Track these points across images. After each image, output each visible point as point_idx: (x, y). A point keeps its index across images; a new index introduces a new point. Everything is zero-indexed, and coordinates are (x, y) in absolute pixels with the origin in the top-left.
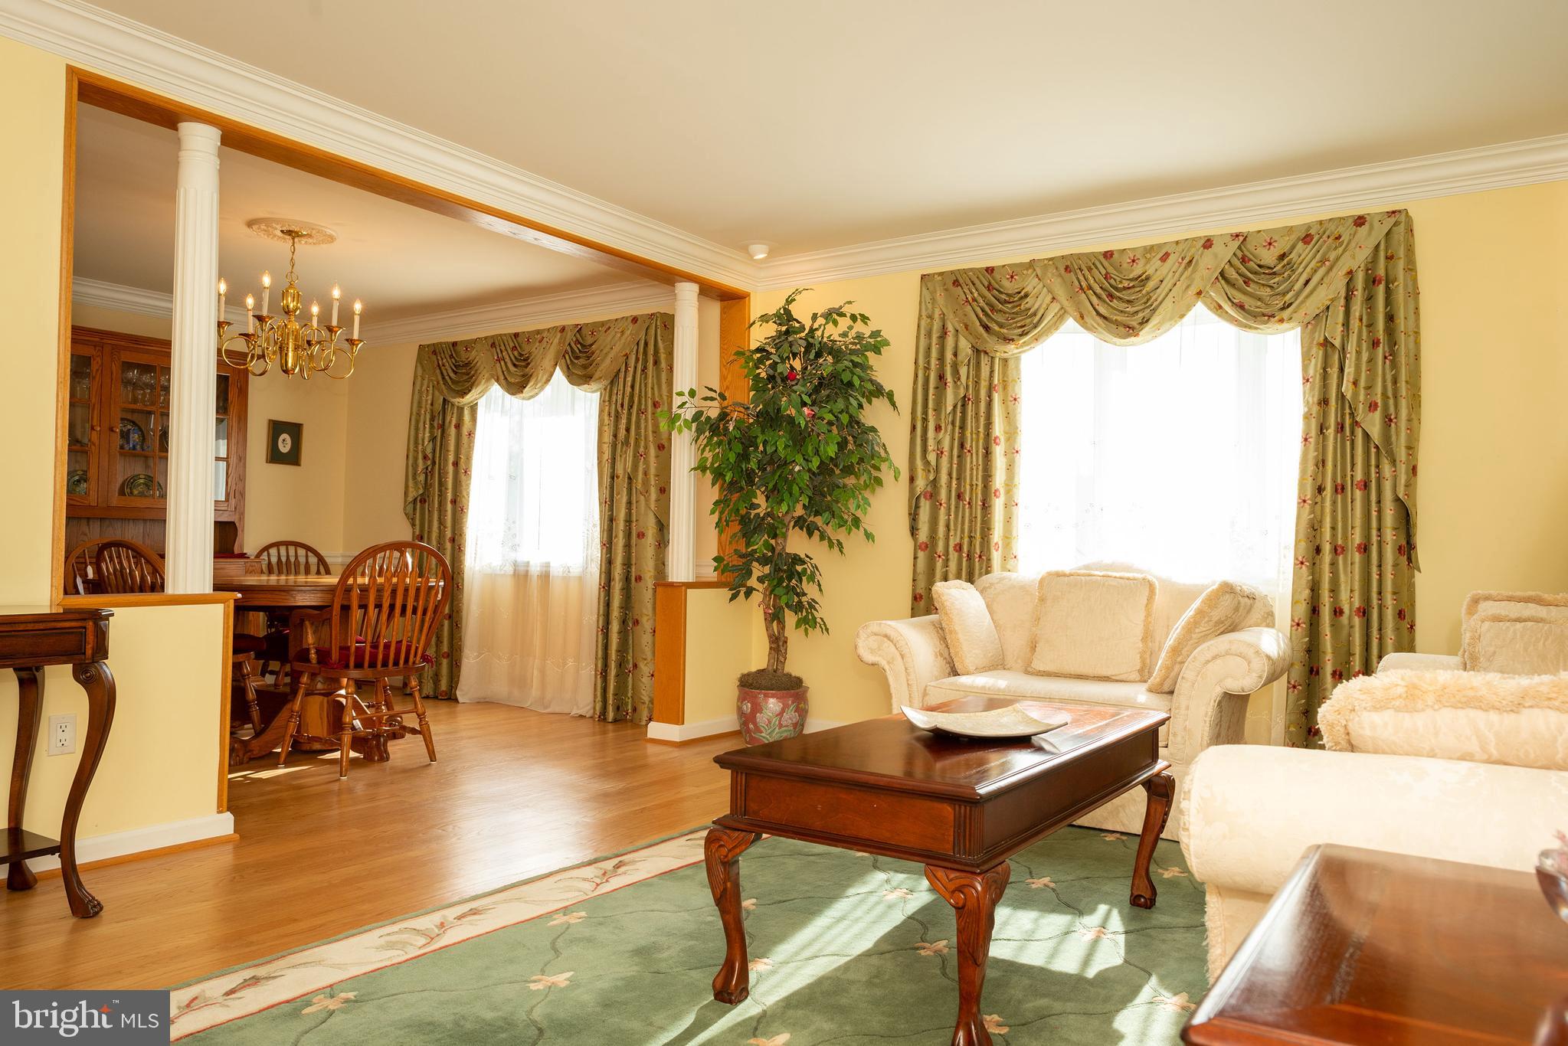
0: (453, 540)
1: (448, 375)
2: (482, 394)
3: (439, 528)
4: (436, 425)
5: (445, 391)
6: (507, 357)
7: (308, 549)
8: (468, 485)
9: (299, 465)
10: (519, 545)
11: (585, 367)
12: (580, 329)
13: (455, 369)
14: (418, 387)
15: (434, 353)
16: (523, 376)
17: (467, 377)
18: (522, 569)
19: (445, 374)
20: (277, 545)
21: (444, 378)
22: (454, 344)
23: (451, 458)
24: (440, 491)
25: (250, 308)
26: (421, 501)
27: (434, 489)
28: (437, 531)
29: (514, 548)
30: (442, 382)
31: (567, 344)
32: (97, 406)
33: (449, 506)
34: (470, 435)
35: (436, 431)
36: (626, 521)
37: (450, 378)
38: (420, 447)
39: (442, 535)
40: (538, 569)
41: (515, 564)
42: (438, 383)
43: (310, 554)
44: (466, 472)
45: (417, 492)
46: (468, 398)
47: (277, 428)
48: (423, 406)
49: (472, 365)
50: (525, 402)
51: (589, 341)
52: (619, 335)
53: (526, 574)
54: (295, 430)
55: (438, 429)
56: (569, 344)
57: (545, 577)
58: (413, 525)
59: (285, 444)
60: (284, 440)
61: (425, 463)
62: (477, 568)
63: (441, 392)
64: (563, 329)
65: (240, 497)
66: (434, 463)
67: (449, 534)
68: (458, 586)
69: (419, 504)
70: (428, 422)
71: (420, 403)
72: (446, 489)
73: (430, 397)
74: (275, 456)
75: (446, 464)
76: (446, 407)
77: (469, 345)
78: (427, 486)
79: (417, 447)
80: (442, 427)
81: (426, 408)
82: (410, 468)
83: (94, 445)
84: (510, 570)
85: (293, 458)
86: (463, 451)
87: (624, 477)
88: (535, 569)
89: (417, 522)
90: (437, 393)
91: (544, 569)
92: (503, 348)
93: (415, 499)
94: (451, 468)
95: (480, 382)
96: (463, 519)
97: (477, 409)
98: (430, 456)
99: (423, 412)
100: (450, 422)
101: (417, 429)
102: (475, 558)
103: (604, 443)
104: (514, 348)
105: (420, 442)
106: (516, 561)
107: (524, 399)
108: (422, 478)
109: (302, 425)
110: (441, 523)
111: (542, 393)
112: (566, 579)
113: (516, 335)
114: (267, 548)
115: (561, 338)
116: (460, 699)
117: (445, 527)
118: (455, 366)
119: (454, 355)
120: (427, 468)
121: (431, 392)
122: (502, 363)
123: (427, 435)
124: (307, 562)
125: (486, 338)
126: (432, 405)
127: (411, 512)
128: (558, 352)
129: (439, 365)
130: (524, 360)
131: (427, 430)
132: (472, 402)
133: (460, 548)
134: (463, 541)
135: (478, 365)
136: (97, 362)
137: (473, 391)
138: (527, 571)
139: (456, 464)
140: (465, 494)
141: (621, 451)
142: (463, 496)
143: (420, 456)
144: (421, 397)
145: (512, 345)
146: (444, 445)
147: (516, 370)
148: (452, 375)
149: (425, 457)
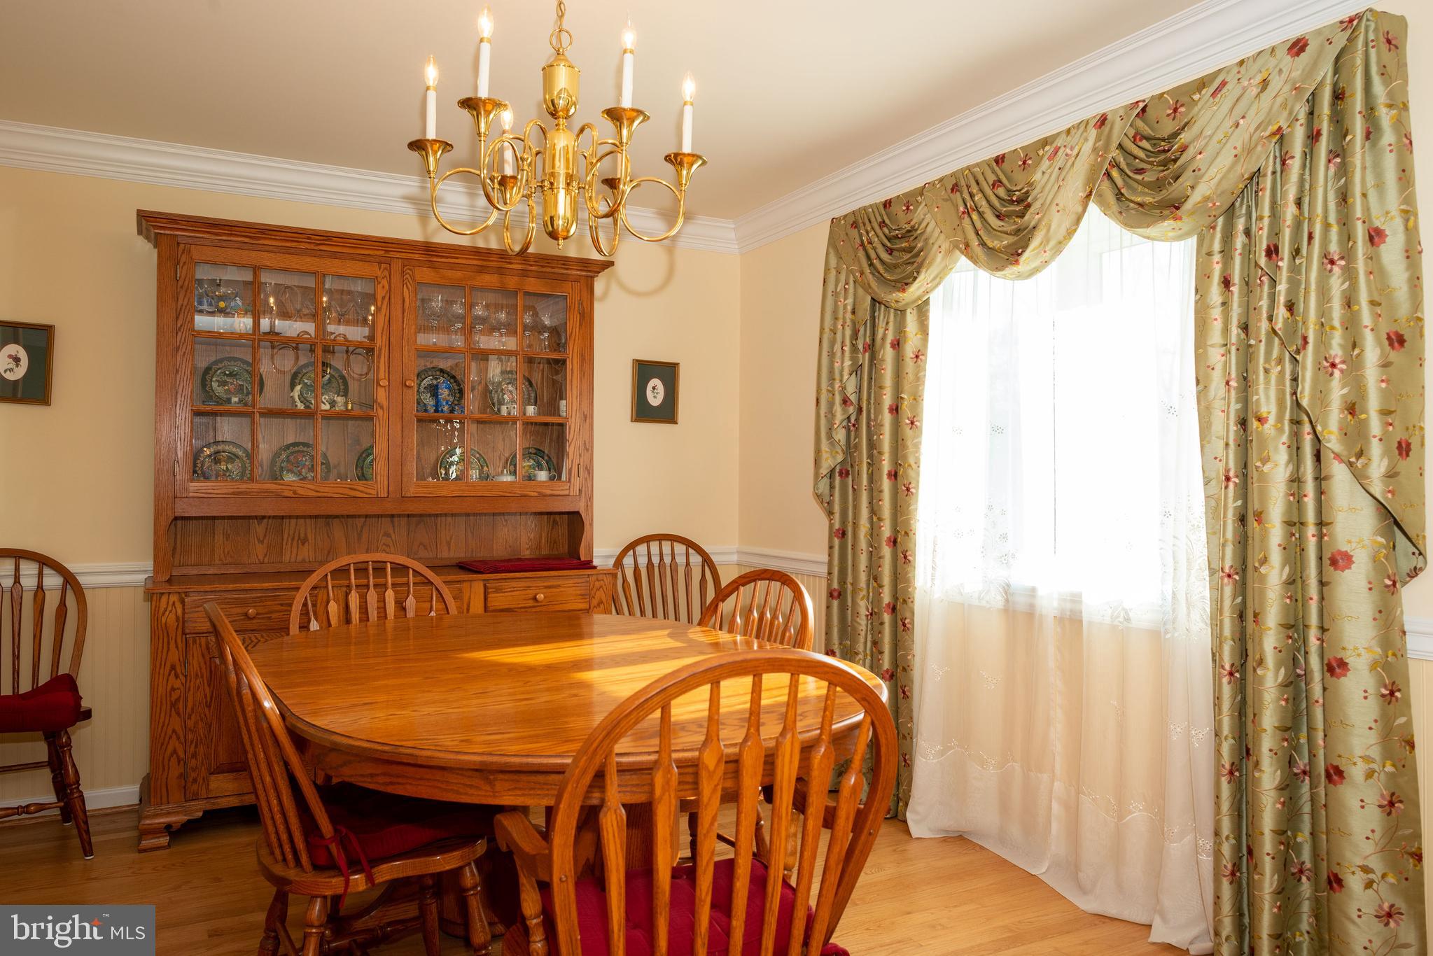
0: (894, 542)
1: (879, 257)
2: (938, 280)
3: (871, 519)
4: (861, 347)
5: (874, 284)
6: (984, 203)
7: (689, 544)
8: (917, 446)
9: (676, 423)
10: (1013, 556)
11: (1158, 185)
12: (1144, 110)
13: (889, 245)
14: (831, 287)
15: (855, 225)
16: (1017, 231)
17: (909, 255)
18: (1021, 602)
19: (873, 255)
20: (647, 540)
21: (871, 265)
22: (887, 204)
23: (887, 400)
24: (870, 456)
25: (507, 127)
26: (841, 474)
27: (861, 453)
28: (868, 525)
29: (1006, 559)
30: (868, 271)
31: (1115, 145)
32: (385, 352)
33: (886, 484)
34: (917, 357)
35: (860, 356)
36: (1289, 524)
37: (880, 260)
38: (837, 385)
39: (875, 534)
40: (1055, 604)
41: (1007, 590)
42: (862, 273)
43: (691, 551)
44: (912, 423)
45: (834, 458)
46: (914, 290)
47: (644, 370)
48: (841, 316)
49: (919, 232)
50: (1018, 283)
51: (1168, 127)
52: (1255, 91)
53: (1031, 614)
54: (668, 372)
55: (865, 351)
56: (1120, 146)
57: (1072, 622)
58: (830, 513)
59: (655, 394)
60: (654, 388)
61: (844, 411)
62: (937, 596)
63: (867, 288)
64: (1103, 121)
65: (587, 475)
66: (860, 410)
67: (886, 531)
68: (904, 625)
69: (838, 479)
70: (848, 342)
71: (835, 312)
72: (880, 453)
73: (850, 301)
74: (643, 412)
75: (878, 411)
76: (877, 314)
77: (909, 201)
78: (850, 448)
79: (832, 385)
80: (871, 348)
81: (844, 318)
82: (823, 421)
83: (382, 407)
84: (997, 601)
85: (666, 413)
86: (907, 386)
87: (1280, 419)
88: (1049, 600)
89: (837, 508)
90: (860, 291)
91: (1068, 606)
92: (975, 189)
93: (832, 471)
94: (887, 418)
95: (933, 260)
96: (909, 505)
97: (928, 311)
98: (853, 398)
99: (840, 327)
100: (883, 339)
101: (832, 355)
102: (933, 576)
103: (1212, 346)
104: (997, 183)
105: (837, 376)
106: (1008, 585)
107: (1020, 276)
108: (840, 435)
109: (678, 364)
110: (874, 511)
111: (1058, 259)
112: (1121, 632)
113: (999, 160)
114: (632, 546)
115: (1098, 139)
116: (915, 830)
117: (880, 519)
118: (889, 239)
119: (887, 221)
120: (849, 418)
121: (851, 290)
122: (975, 216)
123: (848, 363)
124: (688, 564)
125: (941, 180)
126: (853, 312)
127: (827, 491)
128: (1093, 170)
129: (862, 244)
130: (1019, 201)
131: (847, 354)
132: (919, 298)
133: (905, 557)
134: (911, 545)
135: (929, 229)
136: (383, 287)
137: (922, 277)
138: (1032, 606)
139: (895, 410)
140: (911, 461)
141: (1267, 360)
142: (910, 465)
143: (838, 399)
144: (836, 302)
145: (992, 178)
146: (874, 380)
147: (1001, 223)
148: (885, 256)
149: (845, 401)
